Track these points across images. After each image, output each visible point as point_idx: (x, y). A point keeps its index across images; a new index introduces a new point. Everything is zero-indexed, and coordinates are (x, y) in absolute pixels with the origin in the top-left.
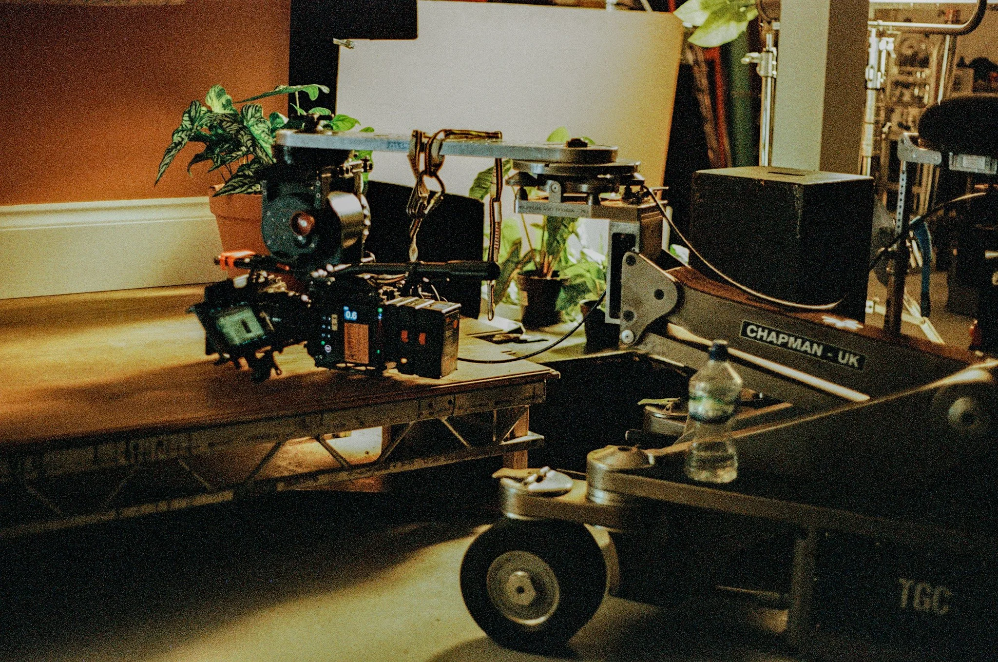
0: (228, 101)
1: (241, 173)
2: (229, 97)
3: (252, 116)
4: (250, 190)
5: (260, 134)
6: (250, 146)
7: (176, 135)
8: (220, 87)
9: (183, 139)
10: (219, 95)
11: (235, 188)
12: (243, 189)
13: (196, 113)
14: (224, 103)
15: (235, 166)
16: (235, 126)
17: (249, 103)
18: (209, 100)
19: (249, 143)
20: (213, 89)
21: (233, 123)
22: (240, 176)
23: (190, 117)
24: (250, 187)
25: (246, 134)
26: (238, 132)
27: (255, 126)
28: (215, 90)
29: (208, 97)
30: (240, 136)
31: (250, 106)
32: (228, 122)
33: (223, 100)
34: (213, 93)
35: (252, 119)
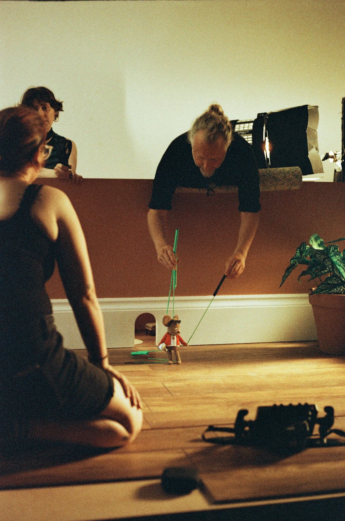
0: (321, 242)
1: (326, 282)
2: (322, 240)
3: (333, 251)
4: (330, 292)
5: (337, 261)
6: (331, 268)
7: (292, 261)
8: (317, 235)
9: (296, 263)
10: (316, 240)
11: (322, 290)
12: (327, 291)
13: (304, 249)
14: (319, 243)
15: (323, 278)
16: (323, 257)
17: (331, 244)
18: (311, 242)
19: (330, 266)
20: (313, 236)
21: (322, 255)
22: (325, 284)
23: (300, 251)
24: (331, 290)
25: (328, 261)
26: (324, 259)
27: (334, 257)
28: (314, 237)
29: (311, 241)
30: (325, 262)
31: (332, 246)
32: (319, 254)
33: (319, 242)
34: (313, 238)
35: (332, 253)
